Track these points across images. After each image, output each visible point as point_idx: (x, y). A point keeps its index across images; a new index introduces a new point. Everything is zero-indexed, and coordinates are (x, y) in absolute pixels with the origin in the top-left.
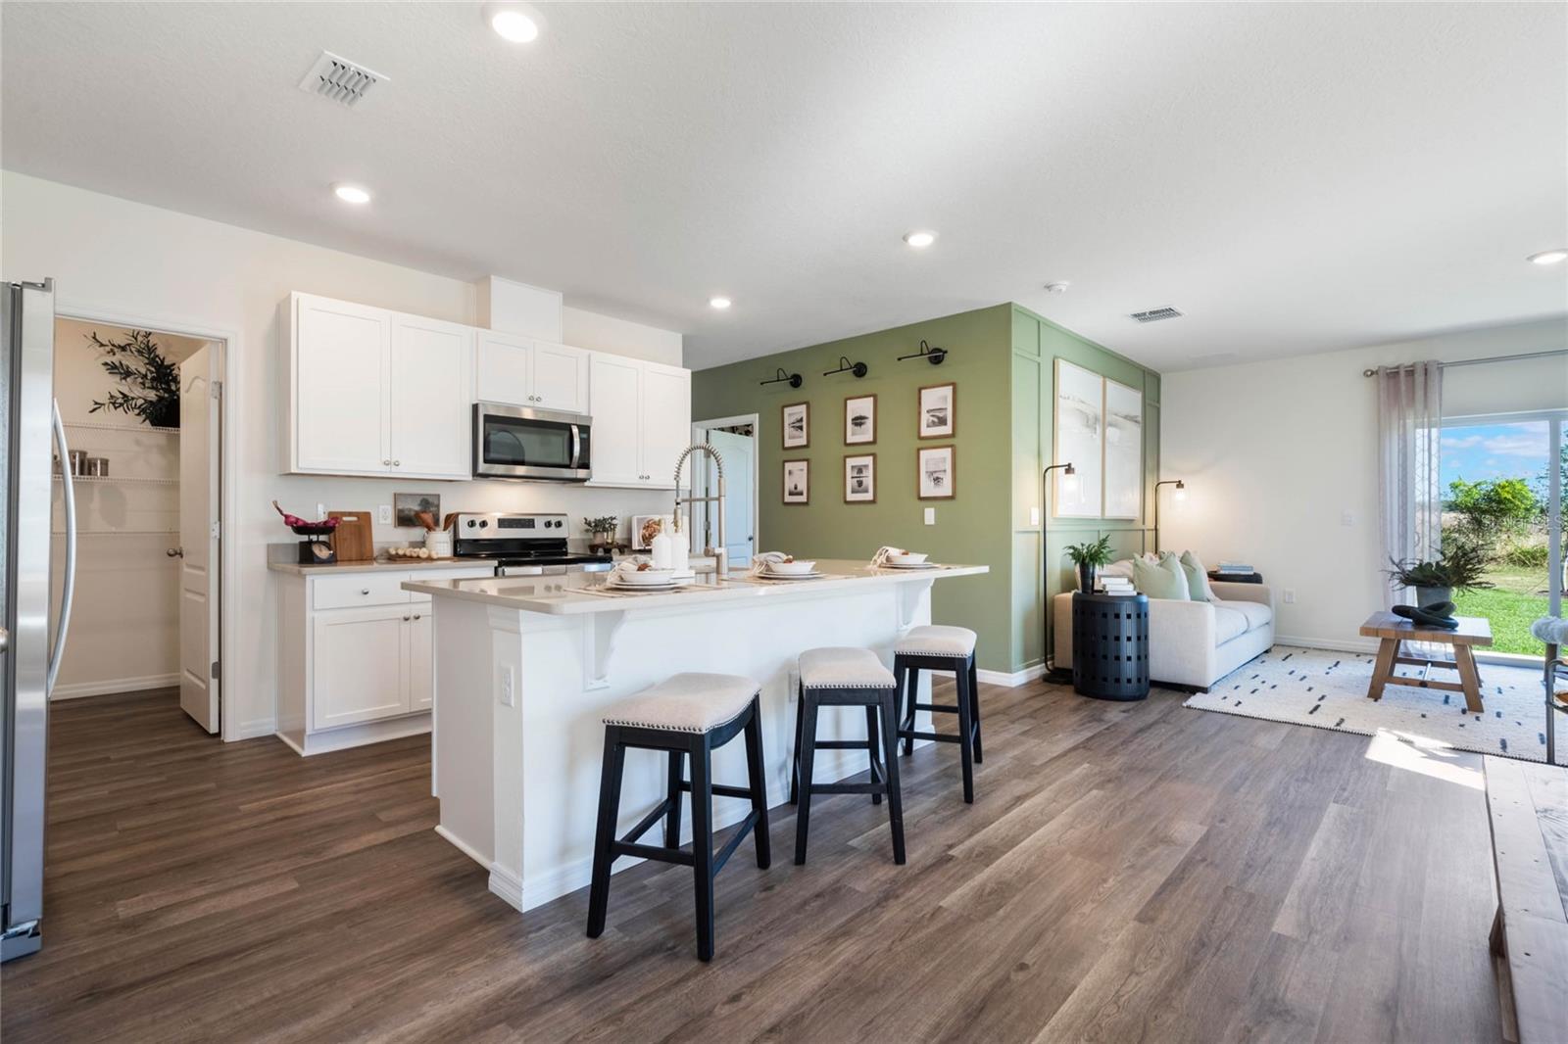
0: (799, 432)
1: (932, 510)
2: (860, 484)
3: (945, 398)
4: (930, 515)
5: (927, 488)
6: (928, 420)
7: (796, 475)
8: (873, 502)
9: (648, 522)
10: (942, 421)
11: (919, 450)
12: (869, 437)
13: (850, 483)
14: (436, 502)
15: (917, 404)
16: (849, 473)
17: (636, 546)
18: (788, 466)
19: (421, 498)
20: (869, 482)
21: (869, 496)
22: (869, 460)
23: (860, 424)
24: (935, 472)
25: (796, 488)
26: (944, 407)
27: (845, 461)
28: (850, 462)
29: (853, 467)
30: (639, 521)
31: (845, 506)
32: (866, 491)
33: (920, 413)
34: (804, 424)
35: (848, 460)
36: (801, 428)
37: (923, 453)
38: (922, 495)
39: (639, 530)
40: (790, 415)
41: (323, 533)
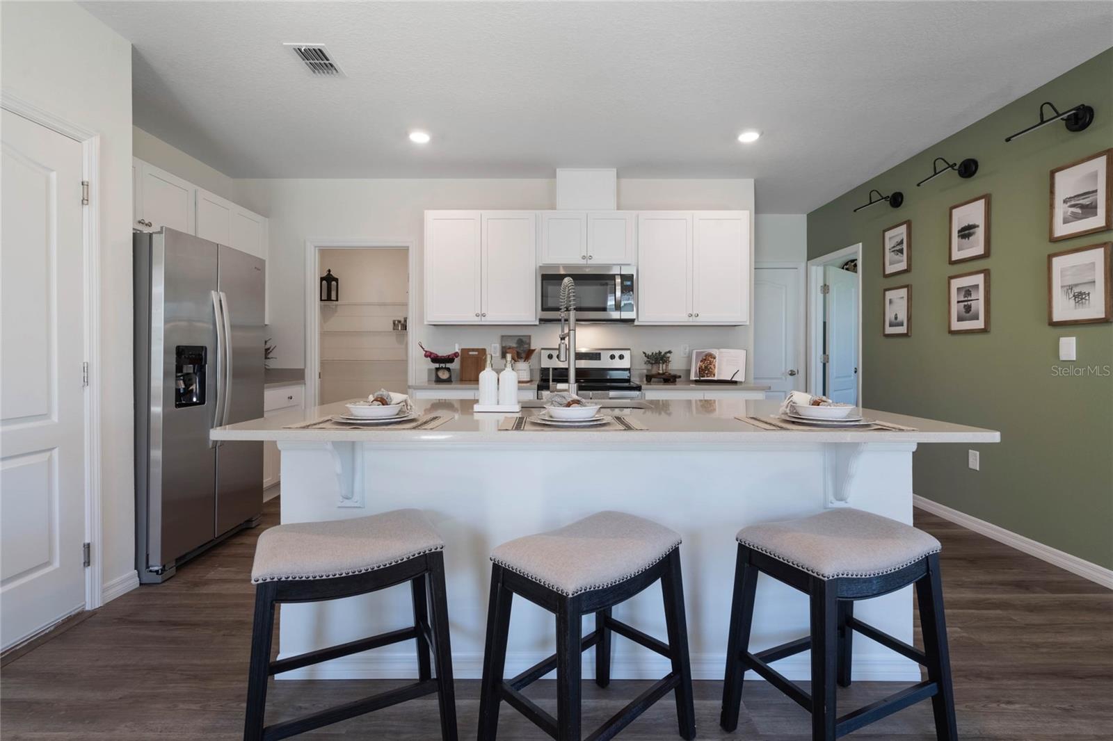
0: (898, 257)
1: (1073, 340)
2: (968, 309)
3: (1094, 176)
4: (1068, 347)
5: (1063, 309)
6: (1065, 213)
7: (897, 304)
8: (984, 331)
9: (706, 356)
10: (1090, 210)
11: (1050, 257)
12: (979, 250)
13: (955, 309)
14: (528, 341)
15: (1048, 195)
16: (954, 297)
17: (693, 377)
18: (889, 295)
19: (517, 338)
20: (979, 305)
21: (979, 324)
22: (979, 279)
23: (967, 236)
24: (1076, 285)
25: (896, 318)
26: (1094, 189)
27: (949, 283)
28: (956, 283)
29: (959, 289)
30: (698, 354)
31: (950, 336)
32: (976, 318)
33: (1052, 206)
34: (905, 246)
35: (953, 281)
36: (901, 251)
37: (1055, 261)
38: (1055, 319)
39: (696, 363)
40: (890, 238)
41: (448, 362)
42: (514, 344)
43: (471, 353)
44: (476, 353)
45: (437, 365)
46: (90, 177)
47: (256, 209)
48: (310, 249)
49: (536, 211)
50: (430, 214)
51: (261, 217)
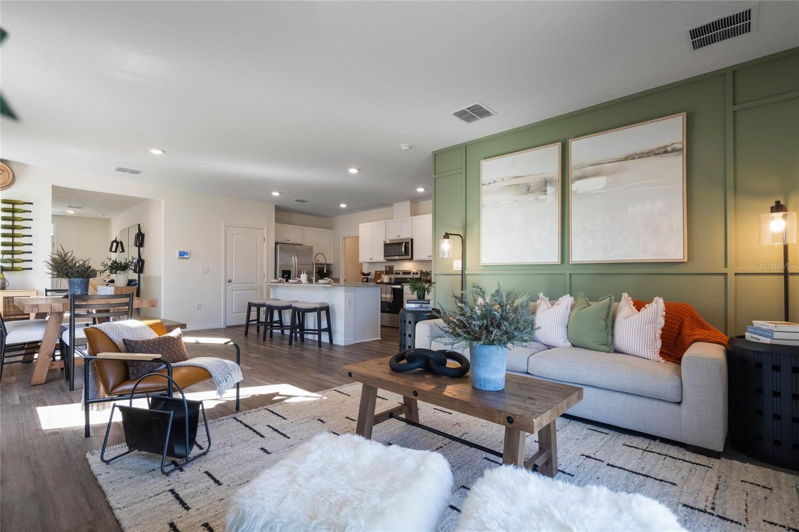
14: (392, 268)
19: (389, 267)
42: (388, 269)
44: (378, 272)
45: (364, 277)
46: (265, 236)
47: (329, 227)
48: (341, 238)
49: (387, 221)
50: (360, 225)
51: (329, 230)
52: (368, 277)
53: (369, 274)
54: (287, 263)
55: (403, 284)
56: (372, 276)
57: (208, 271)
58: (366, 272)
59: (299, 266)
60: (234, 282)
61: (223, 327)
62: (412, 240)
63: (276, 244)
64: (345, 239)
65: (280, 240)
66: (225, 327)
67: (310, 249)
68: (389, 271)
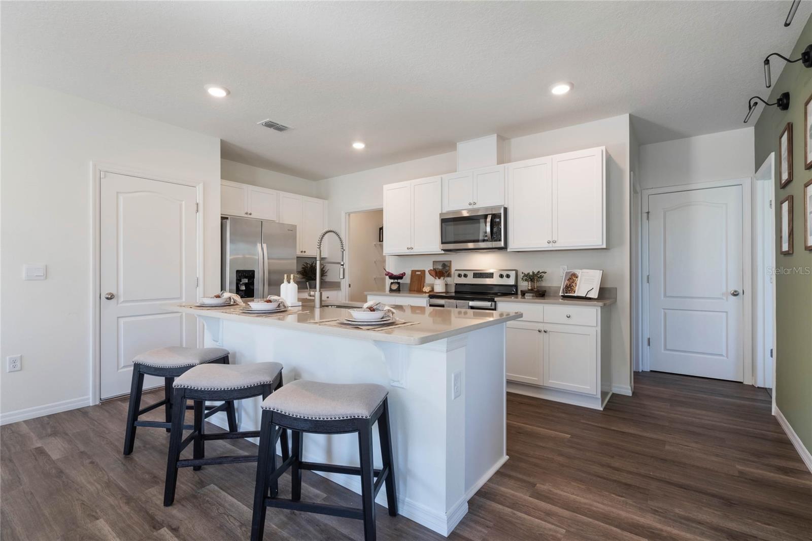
0: (786, 165)
9: (572, 275)
14: (449, 265)
17: (561, 293)
18: (783, 208)
30: (567, 274)
34: (787, 153)
36: (786, 159)
39: (565, 281)
40: (783, 145)
41: (400, 279)
42: (440, 267)
43: (417, 273)
44: (419, 273)
45: (392, 281)
46: (200, 200)
47: (321, 196)
48: (343, 215)
49: (442, 176)
50: (386, 187)
51: (322, 200)
52: (399, 281)
53: (401, 277)
54: (247, 256)
55: (496, 299)
56: (407, 280)
57: (46, 276)
58: (395, 272)
59: (271, 261)
60: (122, 299)
61: (91, 405)
62: (506, 210)
63: (224, 219)
64: (349, 215)
65: (231, 212)
66: (98, 403)
67: (292, 230)
68: (442, 271)
